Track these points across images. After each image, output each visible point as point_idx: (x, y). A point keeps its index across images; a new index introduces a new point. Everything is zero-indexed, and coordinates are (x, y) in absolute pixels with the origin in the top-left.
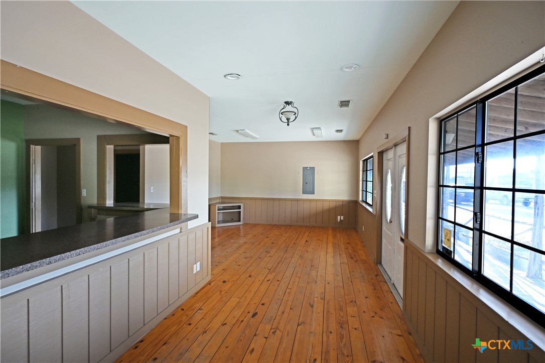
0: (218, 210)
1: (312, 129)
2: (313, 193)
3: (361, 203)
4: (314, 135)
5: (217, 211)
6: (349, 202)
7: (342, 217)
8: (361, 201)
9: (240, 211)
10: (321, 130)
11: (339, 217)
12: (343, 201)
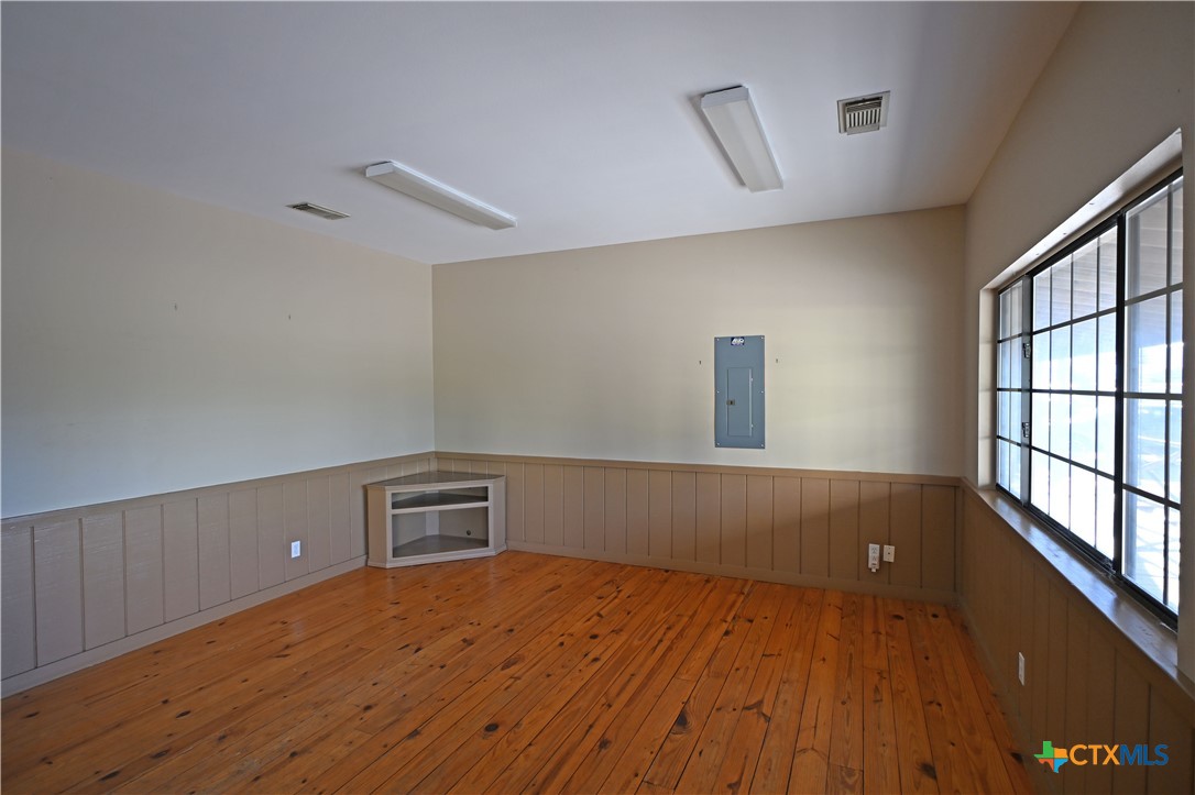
0: (395, 506)
1: (696, 101)
2: (760, 444)
3: (986, 498)
4: (742, 183)
5: (390, 512)
6: (923, 485)
7: (890, 553)
8: (986, 489)
9: (487, 508)
10: (746, 97)
11: (874, 550)
12: (891, 480)
